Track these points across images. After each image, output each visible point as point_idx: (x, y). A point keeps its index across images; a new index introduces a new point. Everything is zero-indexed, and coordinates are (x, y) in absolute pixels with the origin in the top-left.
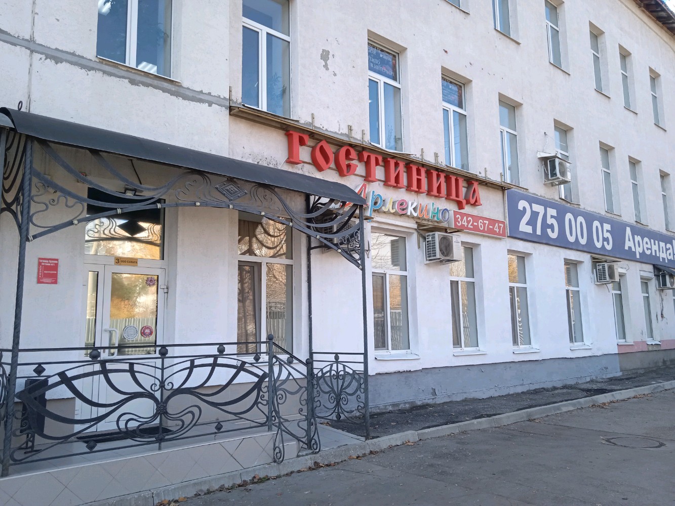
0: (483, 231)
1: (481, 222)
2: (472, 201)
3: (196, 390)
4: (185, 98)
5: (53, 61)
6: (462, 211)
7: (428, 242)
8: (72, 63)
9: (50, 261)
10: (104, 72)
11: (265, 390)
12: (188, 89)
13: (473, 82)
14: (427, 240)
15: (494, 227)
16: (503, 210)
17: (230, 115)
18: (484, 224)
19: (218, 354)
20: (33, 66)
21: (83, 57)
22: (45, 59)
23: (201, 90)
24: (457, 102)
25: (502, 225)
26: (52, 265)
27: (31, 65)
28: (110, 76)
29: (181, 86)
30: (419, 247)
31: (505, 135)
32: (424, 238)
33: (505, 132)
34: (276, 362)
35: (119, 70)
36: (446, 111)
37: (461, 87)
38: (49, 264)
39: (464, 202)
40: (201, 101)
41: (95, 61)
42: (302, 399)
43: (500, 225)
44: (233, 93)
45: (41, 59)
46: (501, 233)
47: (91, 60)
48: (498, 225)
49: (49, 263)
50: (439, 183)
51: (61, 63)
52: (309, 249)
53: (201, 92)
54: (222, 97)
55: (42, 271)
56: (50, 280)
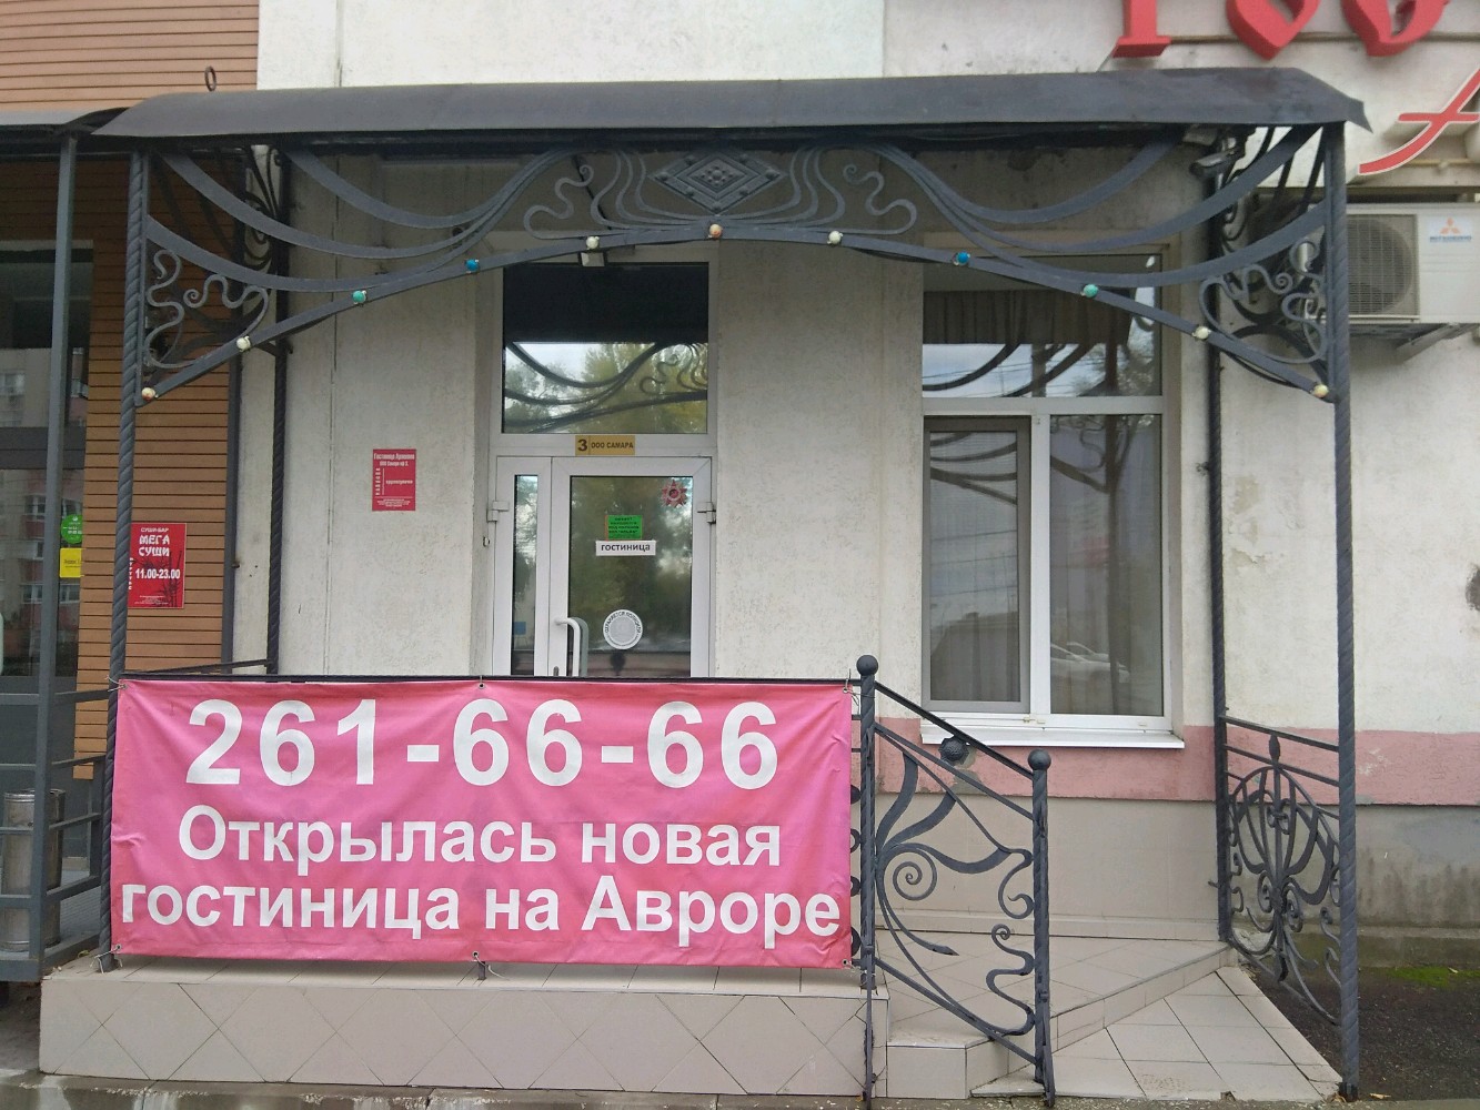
9: (399, 457)
26: (402, 464)
38: (396, 464)
49: (396, 460)
55: (381, 480)
56: (399, 502)
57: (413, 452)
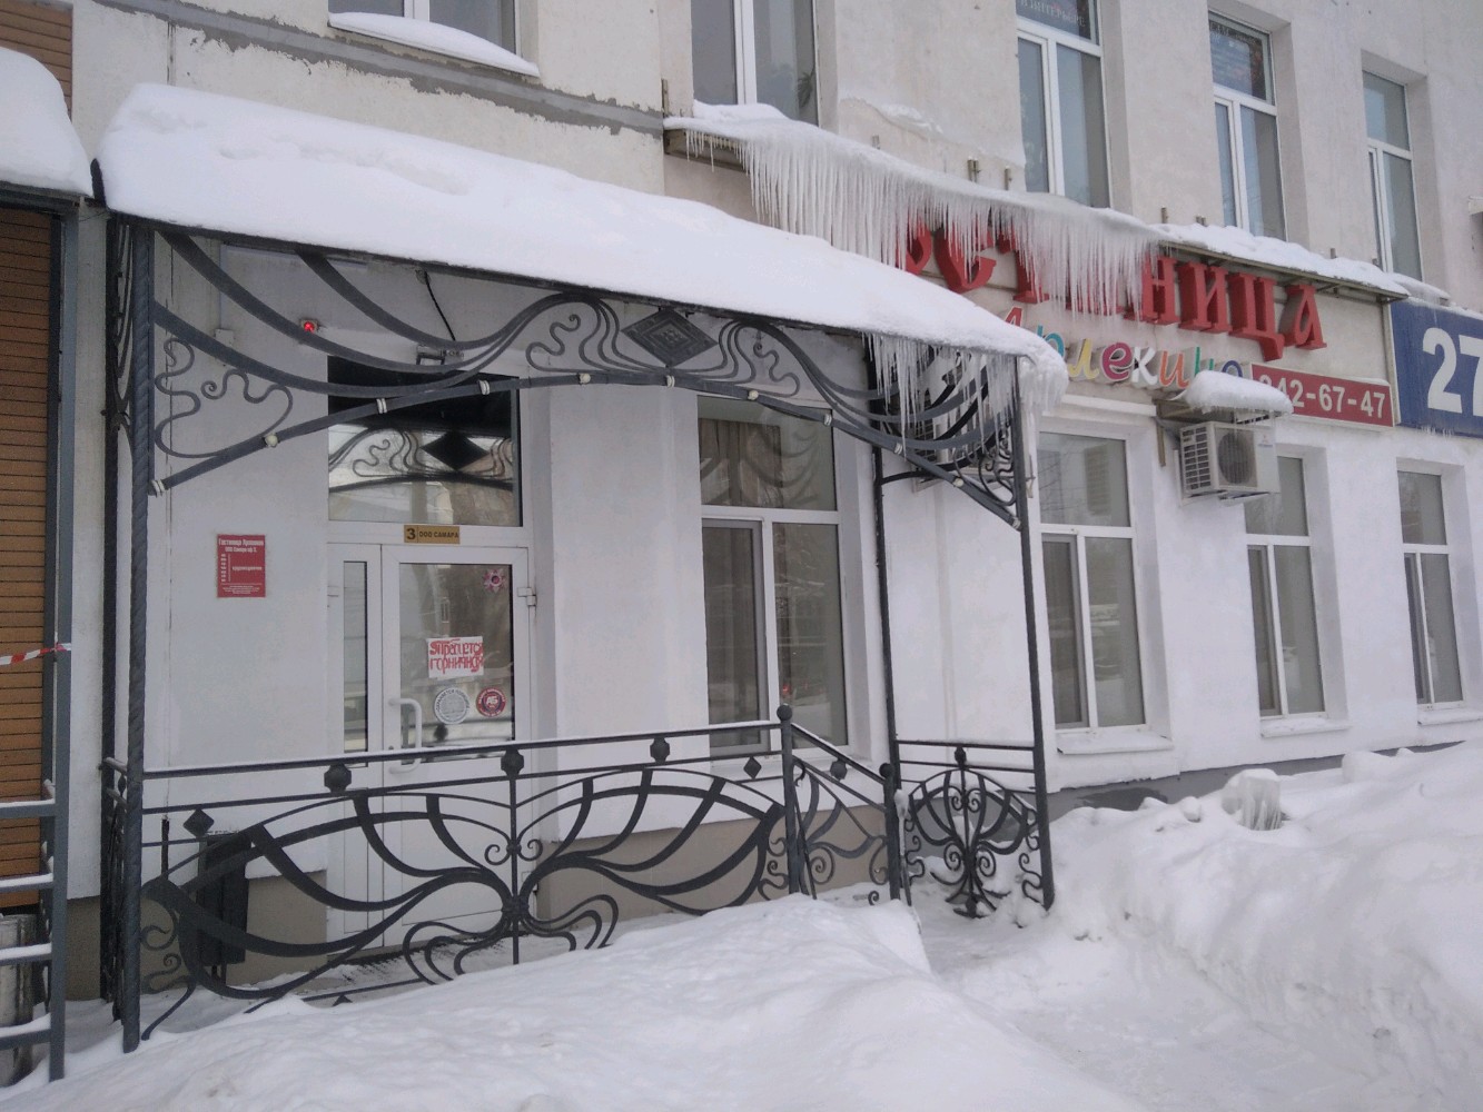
0: (1332, 414)
1: (1325, 391)
2: (1301, 336)
3: (601, 857)
4: (554, 115)
5: (224, 45)
6: (1273, 364)
7: (1187, 448)
8: (269, 46)
9: (246, 543)
10: (351, 64)
11: (779, 848)
12: (559, 92)
13: (1293, 26)
14: (1184, 445)
15: (1359, 402)
16: (1381, 355)
17: (667, 153)
18: (1334, 395)
19: (653, 760)
20: (177, 59)
21: (295, 30)
22: (205, 41)
23: (590, 93)
24: (1248, 82)
25: (1381, 396)
26: (250, 550)
27: (172, 59)
28: (366, 73)
29: (540, 88)
30: (1162, 463)
31: (1381, 164)
32: (1177, 439)
33: (1381, 155)
34: (802, 777)
35: (385, 56)
36: (1223, 110)
37: (1259, 42)
38: (244, 550)
39: (1279, 340)
40: (591, 121)
41: (326, 38)
42: (876, 868)
43: (1376, 395)
44: (672, 97)
45: (194, 41)
46: (1380, 415)
47: (317, 36)
48: (1372, 395)
49: (242, 546)
50: (1210, 296)
51: (244, 47)
52: (879, 481)
53: (591, 99)
54: (644, 108)
55: (227, 566)
56: (247, 588)
57: (262, 538)
